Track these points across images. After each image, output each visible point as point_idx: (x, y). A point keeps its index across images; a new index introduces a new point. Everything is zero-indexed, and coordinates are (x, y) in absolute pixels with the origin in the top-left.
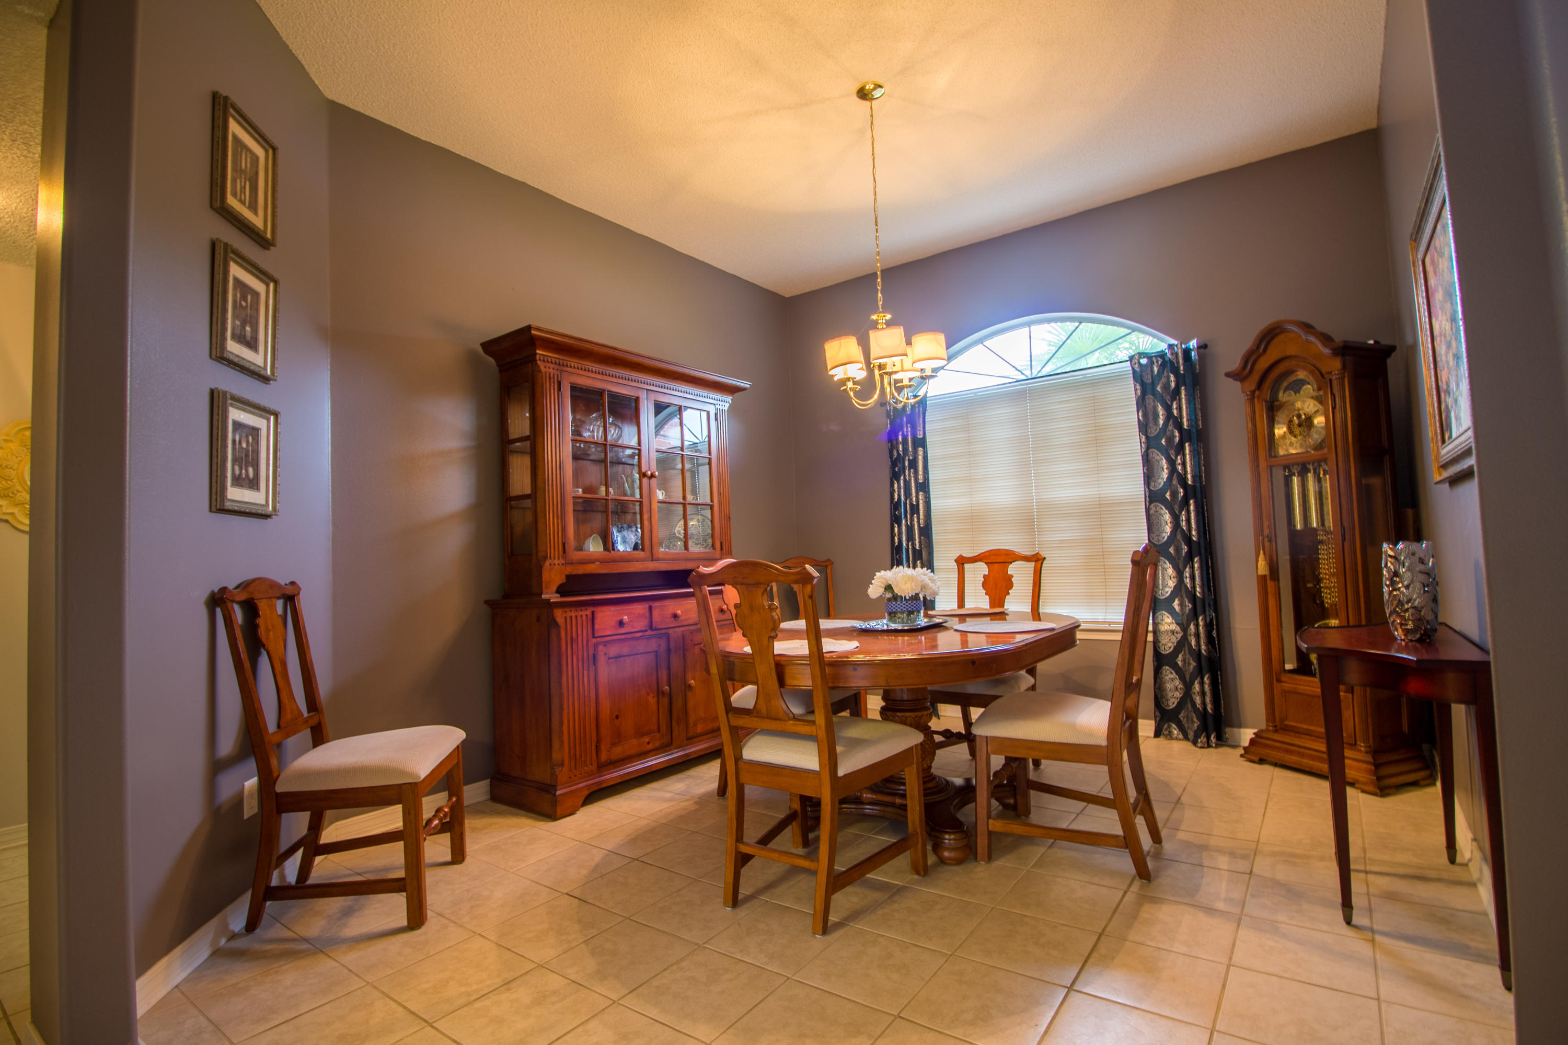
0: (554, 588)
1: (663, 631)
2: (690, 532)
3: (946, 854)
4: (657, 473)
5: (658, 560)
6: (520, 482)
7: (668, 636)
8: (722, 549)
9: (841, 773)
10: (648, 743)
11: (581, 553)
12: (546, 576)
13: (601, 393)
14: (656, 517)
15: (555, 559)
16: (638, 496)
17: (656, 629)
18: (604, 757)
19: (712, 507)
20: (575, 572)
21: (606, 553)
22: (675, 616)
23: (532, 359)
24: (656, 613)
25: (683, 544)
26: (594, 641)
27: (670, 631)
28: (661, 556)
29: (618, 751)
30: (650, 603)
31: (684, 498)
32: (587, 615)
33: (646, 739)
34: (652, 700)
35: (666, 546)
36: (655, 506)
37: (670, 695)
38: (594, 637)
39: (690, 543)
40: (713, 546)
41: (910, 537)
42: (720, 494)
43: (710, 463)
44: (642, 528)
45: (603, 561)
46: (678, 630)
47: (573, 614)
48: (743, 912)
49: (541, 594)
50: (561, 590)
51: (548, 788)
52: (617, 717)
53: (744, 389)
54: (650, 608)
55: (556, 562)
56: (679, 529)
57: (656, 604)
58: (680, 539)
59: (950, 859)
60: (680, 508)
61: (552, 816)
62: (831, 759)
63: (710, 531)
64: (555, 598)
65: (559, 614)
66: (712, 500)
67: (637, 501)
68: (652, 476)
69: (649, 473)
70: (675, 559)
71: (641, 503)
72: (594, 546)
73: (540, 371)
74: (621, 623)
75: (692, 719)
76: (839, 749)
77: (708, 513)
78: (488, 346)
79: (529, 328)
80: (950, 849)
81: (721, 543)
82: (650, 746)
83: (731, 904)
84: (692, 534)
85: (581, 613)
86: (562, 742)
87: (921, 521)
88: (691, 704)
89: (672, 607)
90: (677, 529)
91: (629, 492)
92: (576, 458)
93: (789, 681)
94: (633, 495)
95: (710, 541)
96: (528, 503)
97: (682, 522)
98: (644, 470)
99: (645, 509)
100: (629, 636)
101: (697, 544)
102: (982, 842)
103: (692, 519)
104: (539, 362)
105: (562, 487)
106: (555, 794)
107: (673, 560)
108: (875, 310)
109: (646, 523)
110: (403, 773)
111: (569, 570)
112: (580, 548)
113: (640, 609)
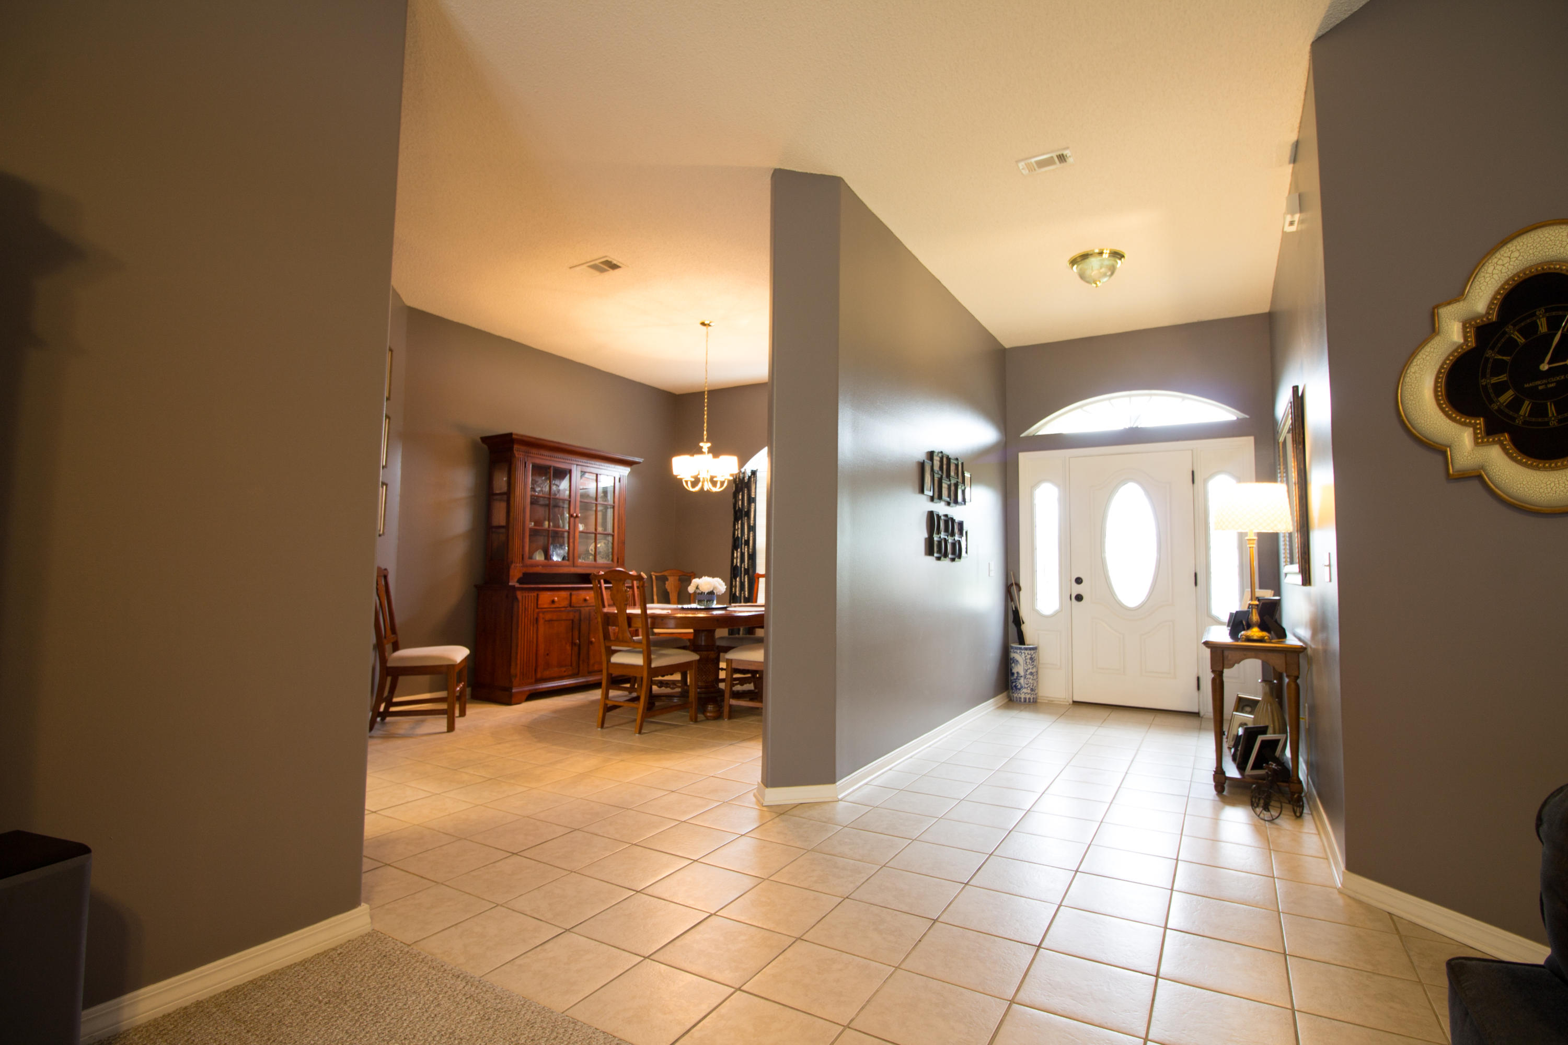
0: (516, 580)
1: (577, 608)
2: (598, 551)
3: (708, 714)
4: (579, 515)
5: (577, 566)
6: (499, 518)
7: (580, 612)
8: (618, 562)
9: (653, 665)
10: (565, 672)
11: (531, 560)
12: (511, 573)
13: (549, 467)
14: (578, 540)
15: (517, 563)
16: (567, 528)
17: (573, 607)
18: (539, 676)
19: (613, 536)
20: (528, 571)
21: (546, 561)
22: (585, 600)
23: (511, 449)
24: (574, 598)
25: (593, 557)
26: (537, 610)
27: (582, 609)
28: (579, 564)
29: (547, 673)
30: (571, 592)
31: (596, 529)
32: (534, 596)
33: (564, 669)
34: (568, 648)
35: (583, 558)
36: (577, 534)
37: (579, 646)
38: (537, 608)
39: (598, 557)
40: (613, 560)
41: (742, 561)
42: (619, 528)
43: (614, 507)
44: (568, 547)
45: (544, 566)
46: (586, 608)
47: (527, 595)
48: (605, 730)
49: (509, 582)
50: (520, 581)
51: (508, 689)
52: (548, 654)
53: (638, 463)
54: (571, 595)
55: (518, 565)
56: (592, 547)
57: (574, 592)
58: (591, 554)
59: (710, 716)
60: (593, 535)
61: (509, 703)
62: (648, 660)
63: (610, 550)
64: (517, 585)
65: (519, 595)
66: (613, 531)
67: (566, 531)
68: (577, 516)
69: (575, 515)
70: (588, 566)
71: (569, 532)
72: (539, 557)
73: (515, 456)
74: (553, 602)
75: (592, 662)
76: (653, 656)
77: (610, 538)
78: (485, 439)
79: (511, 434)
80: (711, 712)
81: (618, 559)
82: (565, 674)
83: (600, 726)
84: (600, 552)
85: (531, 594)
86: (516, 664)
87: (750, 550)
88: (591, 653)
89: (583, 594)
90: (591, 548)
91: (561, 526)
92: (532, 503)
93: (633, 625)
94: (564, 527)
95: (611, 556)
96: (503, 530)
97: (593, 545)
98: (572, 512)
99: (571, 536)
100: (557, 609)
101: (602, 558)
102: (726, 710)
103: (600, 542)
104: (515, 452)
105: (524, 523)
106: (511, 691)
107: (586, 567)
108: (702, 441)
109: (571, 544)
110: (449, 659)
111: (525, 570)
112: (531, 558)
113: (564, 594)
